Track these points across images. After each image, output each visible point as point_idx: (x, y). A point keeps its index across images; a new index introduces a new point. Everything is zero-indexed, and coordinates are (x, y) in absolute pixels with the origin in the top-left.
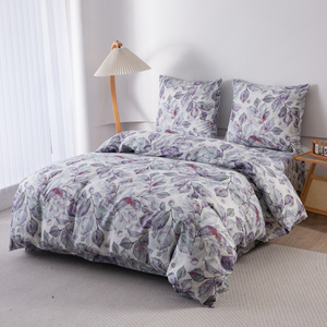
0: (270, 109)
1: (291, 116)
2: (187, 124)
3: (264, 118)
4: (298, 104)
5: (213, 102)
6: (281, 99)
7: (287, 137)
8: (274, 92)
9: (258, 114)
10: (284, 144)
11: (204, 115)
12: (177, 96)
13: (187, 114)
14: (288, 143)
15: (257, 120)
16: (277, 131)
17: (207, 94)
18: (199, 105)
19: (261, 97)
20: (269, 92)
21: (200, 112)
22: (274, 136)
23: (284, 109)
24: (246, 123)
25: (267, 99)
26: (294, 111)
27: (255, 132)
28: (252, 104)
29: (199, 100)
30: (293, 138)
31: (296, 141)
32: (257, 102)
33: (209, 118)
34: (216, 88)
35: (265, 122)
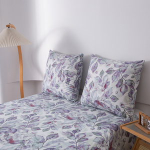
0: (110, 80)
1: (126, 87)
2: (57, 86)
3: (105, 87)
4: (133, 77)
5: (76, 71)
6: (119, 71)
7: (122, 105)
8: (115, 65)
9: (101, 83)
10: (119, 110)
11: (68, 80)
12: (54, 65)
13: (58, 79)
14: (122, 110)
15: (101, 88)
16: (115, 99)
17: (72, 65)
18: (66, 73)
19: (106, 69)
20: (112, 66)
21: (66, 78)
22: (112, 103)
23: (121, 81)
24: (93, 89)
25: (109, 72)
26: (129, 83)
27: (98, 98)
28: (98, 75)
29: (66, 69)
30: (127, 106)
31: (129, 109)
32: (102, 73)
33: (72, 83)
34: (79, 60)
35: (106, 90)
